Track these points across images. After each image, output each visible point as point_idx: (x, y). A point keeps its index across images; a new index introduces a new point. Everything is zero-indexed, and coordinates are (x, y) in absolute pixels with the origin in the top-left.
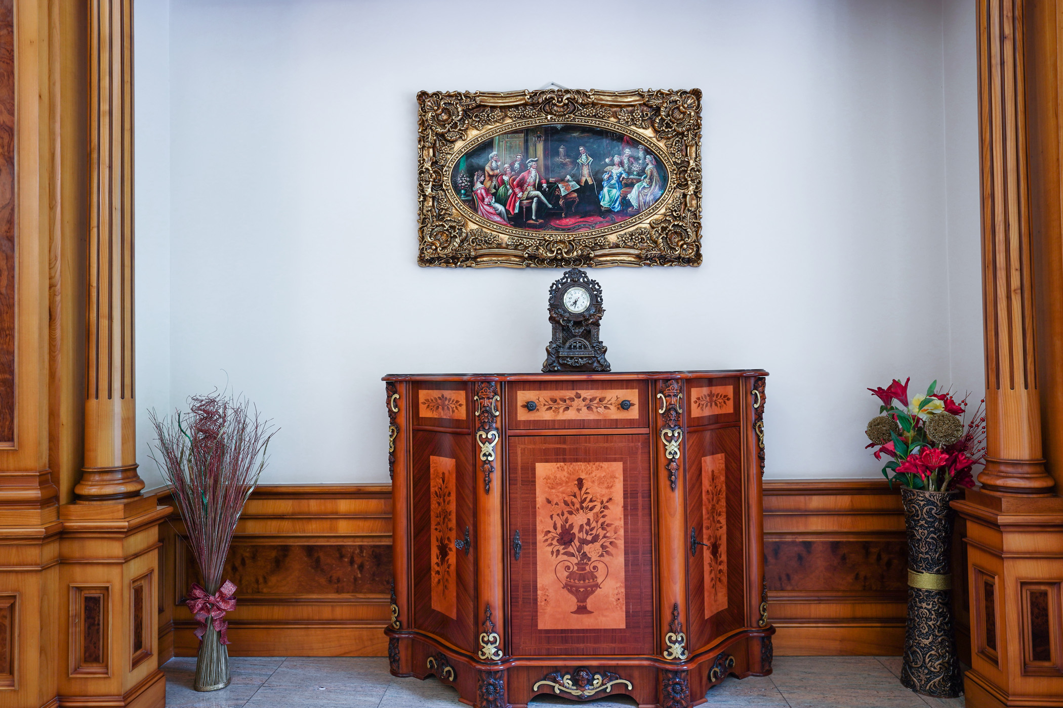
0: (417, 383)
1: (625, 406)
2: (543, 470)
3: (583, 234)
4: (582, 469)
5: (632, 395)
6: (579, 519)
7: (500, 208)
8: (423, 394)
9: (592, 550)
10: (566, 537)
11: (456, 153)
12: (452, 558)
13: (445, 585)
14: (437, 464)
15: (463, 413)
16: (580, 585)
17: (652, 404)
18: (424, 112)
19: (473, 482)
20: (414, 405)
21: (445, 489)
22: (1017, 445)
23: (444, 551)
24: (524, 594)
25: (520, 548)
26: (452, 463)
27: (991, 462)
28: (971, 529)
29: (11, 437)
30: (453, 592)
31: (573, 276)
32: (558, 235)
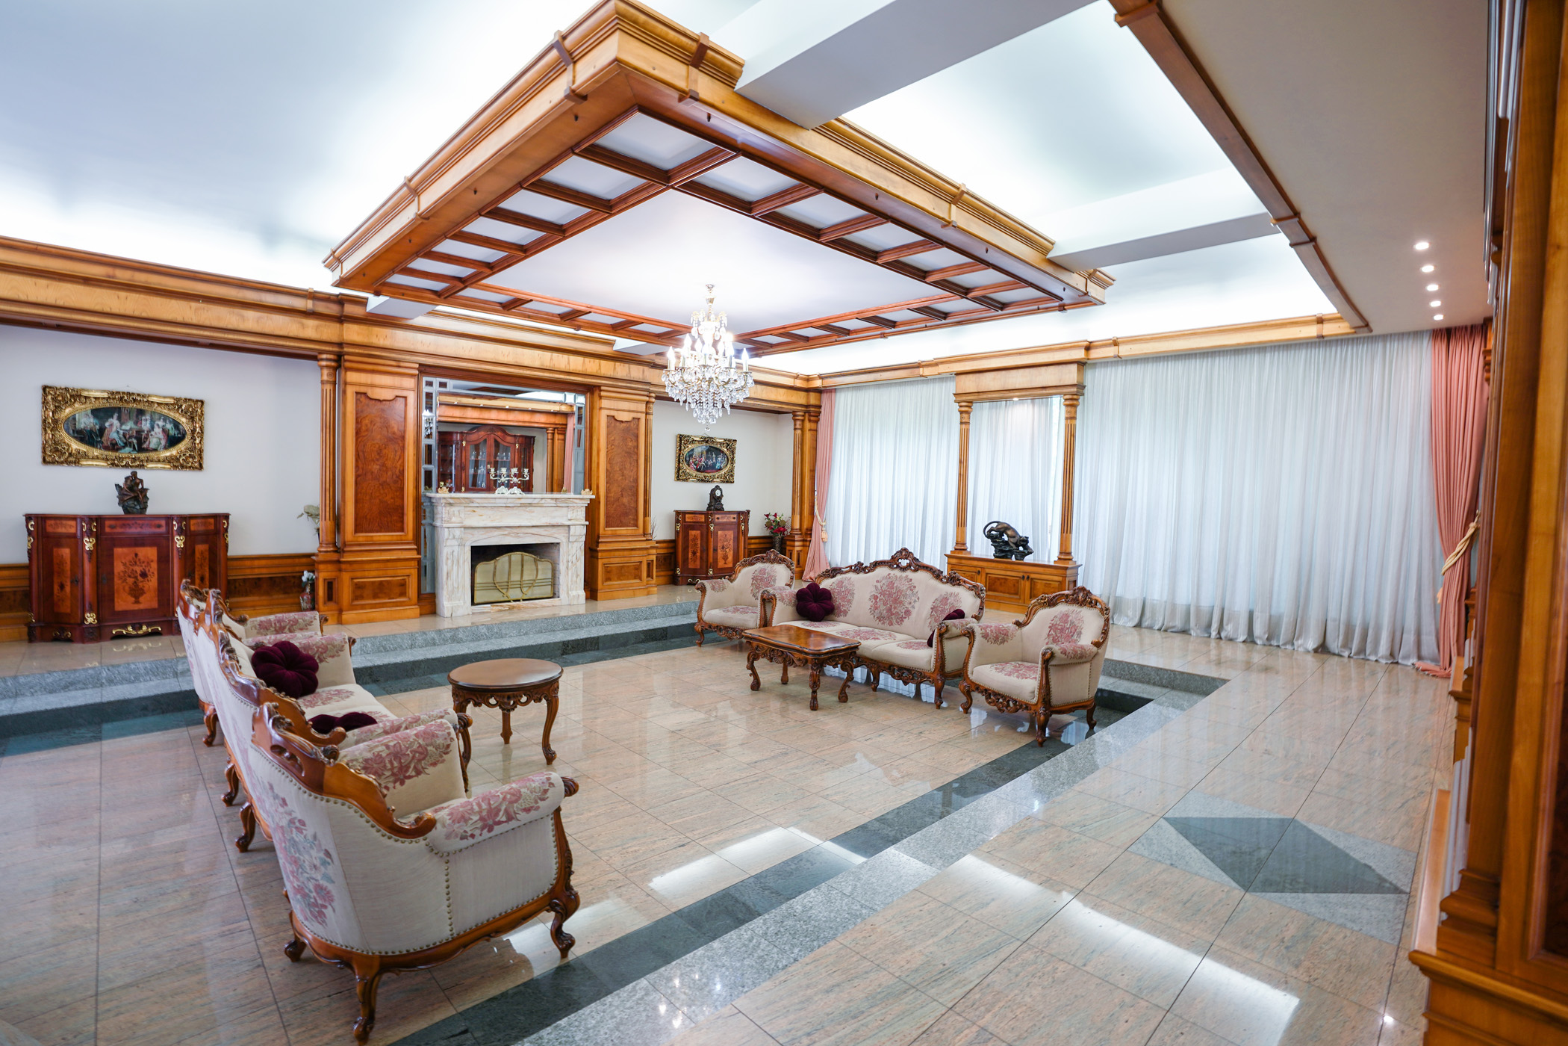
0: (684, 513)
1: (734, 518)
4: (726, 532)
5: (735, 516)
6: (725, 543)
7: (695, 467)
8: (687, 516)
9: (727, 550)
10: (723, 548)
11: (686, 452)
12: (698, 554)
13: (695, 561)
14: (693, 533)
15: (703, 520)
16: (725, 558)
17: (739, 518)
18: (681, 440)
19: (706, 535)
20: (684, 518)
21: (695, 538)
22: (797, 526)
23: (694, 553)
24: (716, 560)
25: (715, 550)
26: (699, 532)
27: (792, 529)
28: (788, 543)
29: (636, 525)
30: (698, 562)
31: (717, 487)
32: (706, 474)
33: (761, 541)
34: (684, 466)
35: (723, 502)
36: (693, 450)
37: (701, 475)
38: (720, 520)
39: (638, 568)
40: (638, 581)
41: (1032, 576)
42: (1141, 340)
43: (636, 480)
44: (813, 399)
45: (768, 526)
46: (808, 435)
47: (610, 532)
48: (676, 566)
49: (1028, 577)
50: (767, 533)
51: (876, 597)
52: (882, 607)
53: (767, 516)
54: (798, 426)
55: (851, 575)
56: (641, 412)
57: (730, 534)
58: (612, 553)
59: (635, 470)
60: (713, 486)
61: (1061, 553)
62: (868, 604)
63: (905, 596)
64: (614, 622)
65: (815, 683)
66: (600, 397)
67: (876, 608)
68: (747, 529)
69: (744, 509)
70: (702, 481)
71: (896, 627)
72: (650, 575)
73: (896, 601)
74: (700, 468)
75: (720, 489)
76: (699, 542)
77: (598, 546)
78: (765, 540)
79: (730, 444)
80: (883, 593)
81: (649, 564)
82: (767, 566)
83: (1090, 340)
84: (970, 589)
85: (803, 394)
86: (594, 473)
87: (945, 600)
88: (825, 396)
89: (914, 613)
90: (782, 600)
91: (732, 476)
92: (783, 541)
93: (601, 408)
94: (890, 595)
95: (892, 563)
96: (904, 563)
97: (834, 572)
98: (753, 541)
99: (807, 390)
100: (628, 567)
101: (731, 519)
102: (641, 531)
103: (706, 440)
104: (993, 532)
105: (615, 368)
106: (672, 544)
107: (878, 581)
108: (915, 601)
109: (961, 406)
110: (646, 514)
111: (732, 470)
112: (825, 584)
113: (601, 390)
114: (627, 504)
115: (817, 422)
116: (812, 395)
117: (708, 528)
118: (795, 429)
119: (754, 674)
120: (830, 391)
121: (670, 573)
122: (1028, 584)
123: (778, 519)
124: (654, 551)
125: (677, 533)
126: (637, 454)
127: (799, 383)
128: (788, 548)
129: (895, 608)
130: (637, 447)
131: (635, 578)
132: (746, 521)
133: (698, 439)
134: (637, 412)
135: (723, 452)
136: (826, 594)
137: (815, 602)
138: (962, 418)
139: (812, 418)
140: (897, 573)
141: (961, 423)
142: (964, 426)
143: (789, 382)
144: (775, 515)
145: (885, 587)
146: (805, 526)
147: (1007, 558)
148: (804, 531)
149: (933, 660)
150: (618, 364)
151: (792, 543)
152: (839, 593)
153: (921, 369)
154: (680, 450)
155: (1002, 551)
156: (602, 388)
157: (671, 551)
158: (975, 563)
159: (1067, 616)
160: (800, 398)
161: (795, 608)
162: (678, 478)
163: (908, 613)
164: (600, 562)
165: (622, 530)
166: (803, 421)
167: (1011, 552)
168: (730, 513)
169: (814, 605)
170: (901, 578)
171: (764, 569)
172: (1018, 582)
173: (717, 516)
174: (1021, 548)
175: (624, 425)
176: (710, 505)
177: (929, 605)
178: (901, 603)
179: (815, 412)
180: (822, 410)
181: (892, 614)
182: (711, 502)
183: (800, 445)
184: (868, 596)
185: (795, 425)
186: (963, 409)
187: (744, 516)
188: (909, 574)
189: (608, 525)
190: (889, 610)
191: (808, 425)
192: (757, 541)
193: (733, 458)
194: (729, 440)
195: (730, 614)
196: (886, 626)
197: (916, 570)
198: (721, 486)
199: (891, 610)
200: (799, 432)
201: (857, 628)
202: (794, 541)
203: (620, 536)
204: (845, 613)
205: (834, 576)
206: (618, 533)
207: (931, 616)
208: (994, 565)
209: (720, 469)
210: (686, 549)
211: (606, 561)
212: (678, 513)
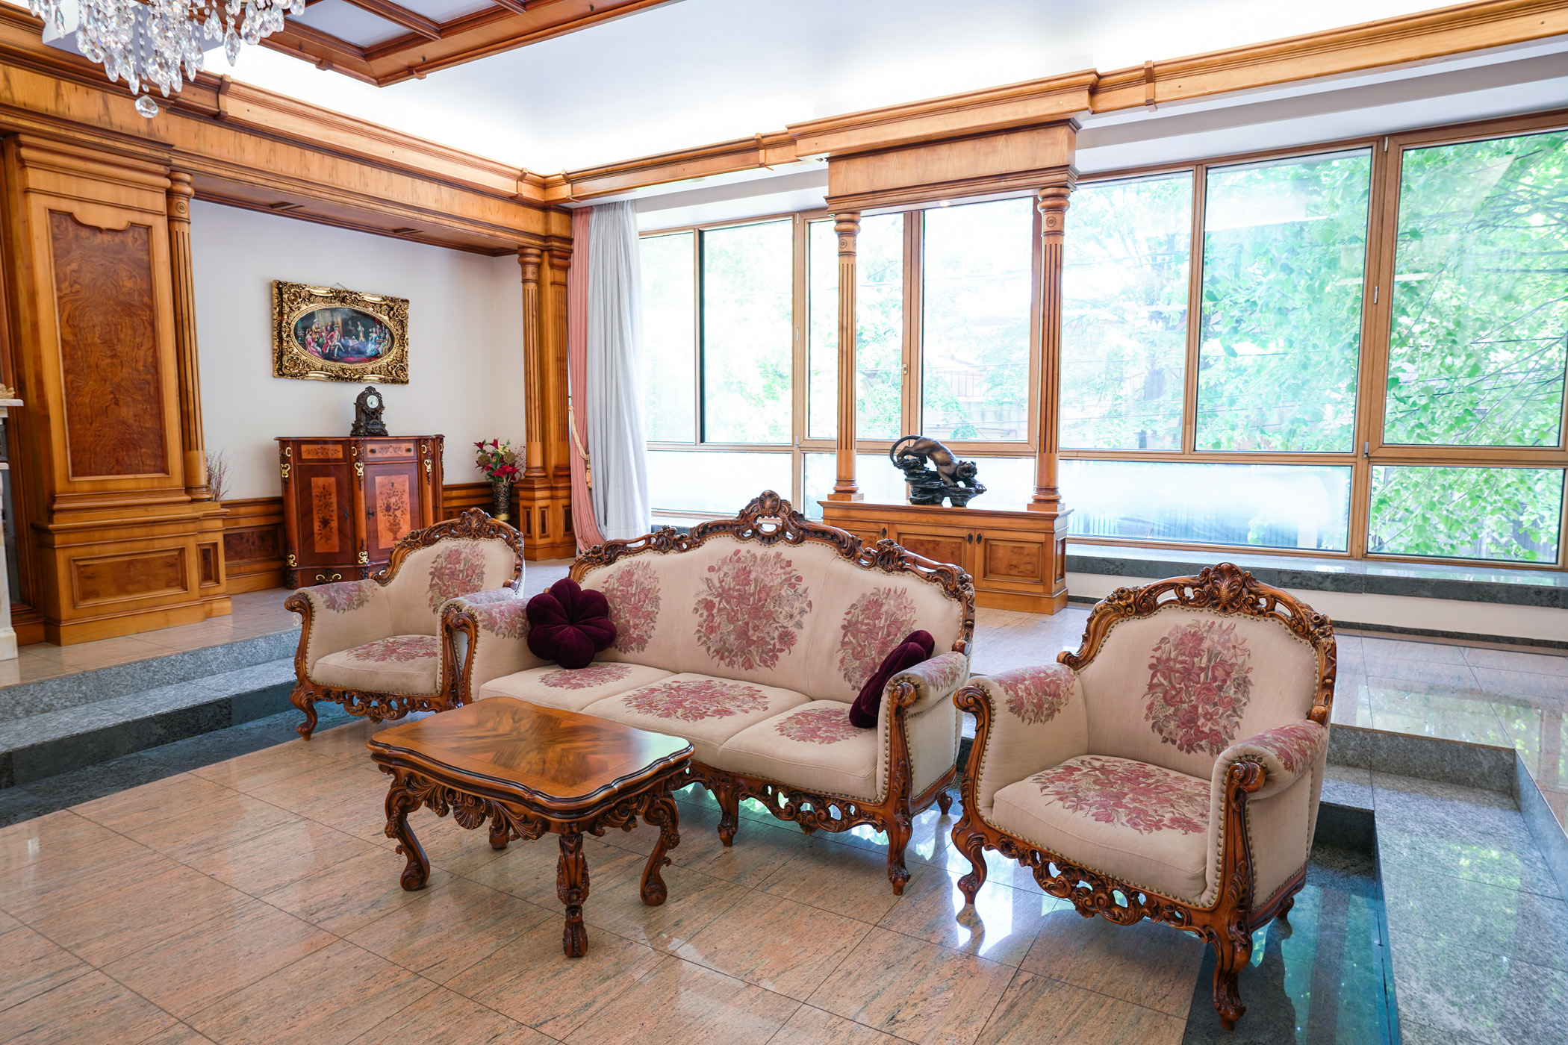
0: (298, 443)
1: (409, 450)
2: (378, 479)
3: (358, 366)
4: (393, 478)
5: (411, 446)
6: (393, 500)
7: (319, 349)
8: (304, 448)
9: (398, 513)
10: (388, 508)
11: (296, 317)
12: (334, 524)
13: (328, 538)
14: (318, 482)
15: (340, 455)
16: (394, 528)
17: (419, 450)
18: (281, 293)
19: (349, 486)
20: (298, 453)
21: (325, 493)
22: (537, 461)
23: (325, 523)
24: (374, 535)
25: (371, 514)
26: (332, 480)
27: (528, 468)
28: (522, 494)
29: (165, 470)
30: (335, 540)
31: (370, 391)
32: (346, 366)
33: (471, 492)
34: (296, 348)
35: (384, 418)
36: (311, 316)
37: (336, 366)
38: (378, 455)
39: (176, 561)
40: (177, 591)
41: (987, 534)
42: (1202, 66)
43: (155, 367)
44: (556, 224)
45: (483, 463)
46: (550, 293)
47: (86, 487)
48: (288, 549)
49: (979, 538)
50: (481, 477)
51: (709, 605)
52: (727, 628)
53: (480, 445)
54: (530, 276)
55: (650, 557)
56: (153, 213)
57: (404, 482)
58: (97, 535)
59: (147, 344)
60: (359, 389)
61: (1040, 490)
62: (692, 622)
63: (778, 600)
64: (86, 699)
65: (573, 886)
66: (23, 163)
67: (712, 630)
68: (438, 472)
69: (431, 432)
70: (338, 378)
71: (761, 671)
72: (209, 573)
73: (757, 611)
74: (331, 352)
75: (377, 395)
76: (334, 499)
77: (51, 521)
78: (479, 491)
79: (396, 306)
80: (724, 594)
81: (207, 554)
82: (463, 544)
83: (1100, 72)
84: (928, 578)
85: (537, 214)
86: (27, 349)
87: (873, 605)
88: (578, 222)
89: (802, 637)
90: (491, 625)
91: (403, 369)
92: (513, 492)
93: (27, 191)
94: (742, 598)
95: (742, 525)
96: (768, 526)
97: (614, 550)
98: (455, 493)
99: (546, 207)
100: (146, 562)
101: (403, 451)
102: (177, 479)
103: (340, 296)
104: (910, 457)
105: (58, 95)
106: (275, 506)
107: (711, 569)
108: (802, 612)
109: (839, 222)
110: (189, 441)
111: (402, 358)
112: (594, 579)
113: (20, 145)
114: (131, 421)
115: (566, 268)
116: (555, 217)
117: (352, 471)
118: (525, 281)
119: (409, 845)
120: (588, 210)
121: (275, 565)
122: (979, 549)
123: (500, 451)
124: (218, 524)
125: (285, 482)
126: (152, 308)
127: (528, 192)
128: (522, 503)
129: (756, 628)
130: (151, 292)
131: (168, 586)
132: (437, 457)
133: (322, 292)
134: (141, 211)
135: (380, 322)
136: (596, 604)
137: (571, 623)
138: (842, 244)
139: (556, 261)
140: (755, 548)
141: (842, 254)
142: (846, 259)
143: (508, 186)
144: (495, 444)
145: (729, 582)
146: (553, 461)
147: (934, 503)
148: (551, 470)
149: (881, 773)
150: (66, 86)
151: (529, 494)
152: (625, 598)
153: (762, 152)
154: (281, 313)
155: (925, 491)
156: (24, 138)
157: (274, 520)
158: (877, 515)
159: (1197, 638)
160: (531, 222)
161: (524, 640)
162: (280, 371)
163: (787, 638)
164: (61, 559)
165: (125, 481)
166: (539, 266)
167: (943, 492)
168: (398, 440)
169: (569, 630)
170: (765, 560)
171: (458, 553)
172: (959, 546)
173: (370, 447)
174: (961, 484)
175: (107, 238)
176: (356, 427)
177: (838, 619)
178: (770, 616)
179: (561, 250)
180: (575, 246)
181: (750, 642)
182: (358, 420)
183: (534, 312)
184: (692, 603)
185: (524, 273)
186: (844, 226)
187: (430, 447)
188: (783, 549)
189: (79, 468)
190: (742, 634)
191: (548, 274)
192: (463, 493)
193: (403, 335)
194: (393, 300)
195: (371, 664)
196: (738, 669)
197: (798, 541)
198: (379, 388)
199: (746, 633)
200: (532, 286)
201: (670, 679)
202: (533, 490)
203: (118, 493)
204: (642, 642)
205: (610, 561)
206: (111, 486)
207: (843, 644)
208: (912, 517)
209: (376, 356)
210: (306, 514)
211: (76, 553)
212: (284, 442)
